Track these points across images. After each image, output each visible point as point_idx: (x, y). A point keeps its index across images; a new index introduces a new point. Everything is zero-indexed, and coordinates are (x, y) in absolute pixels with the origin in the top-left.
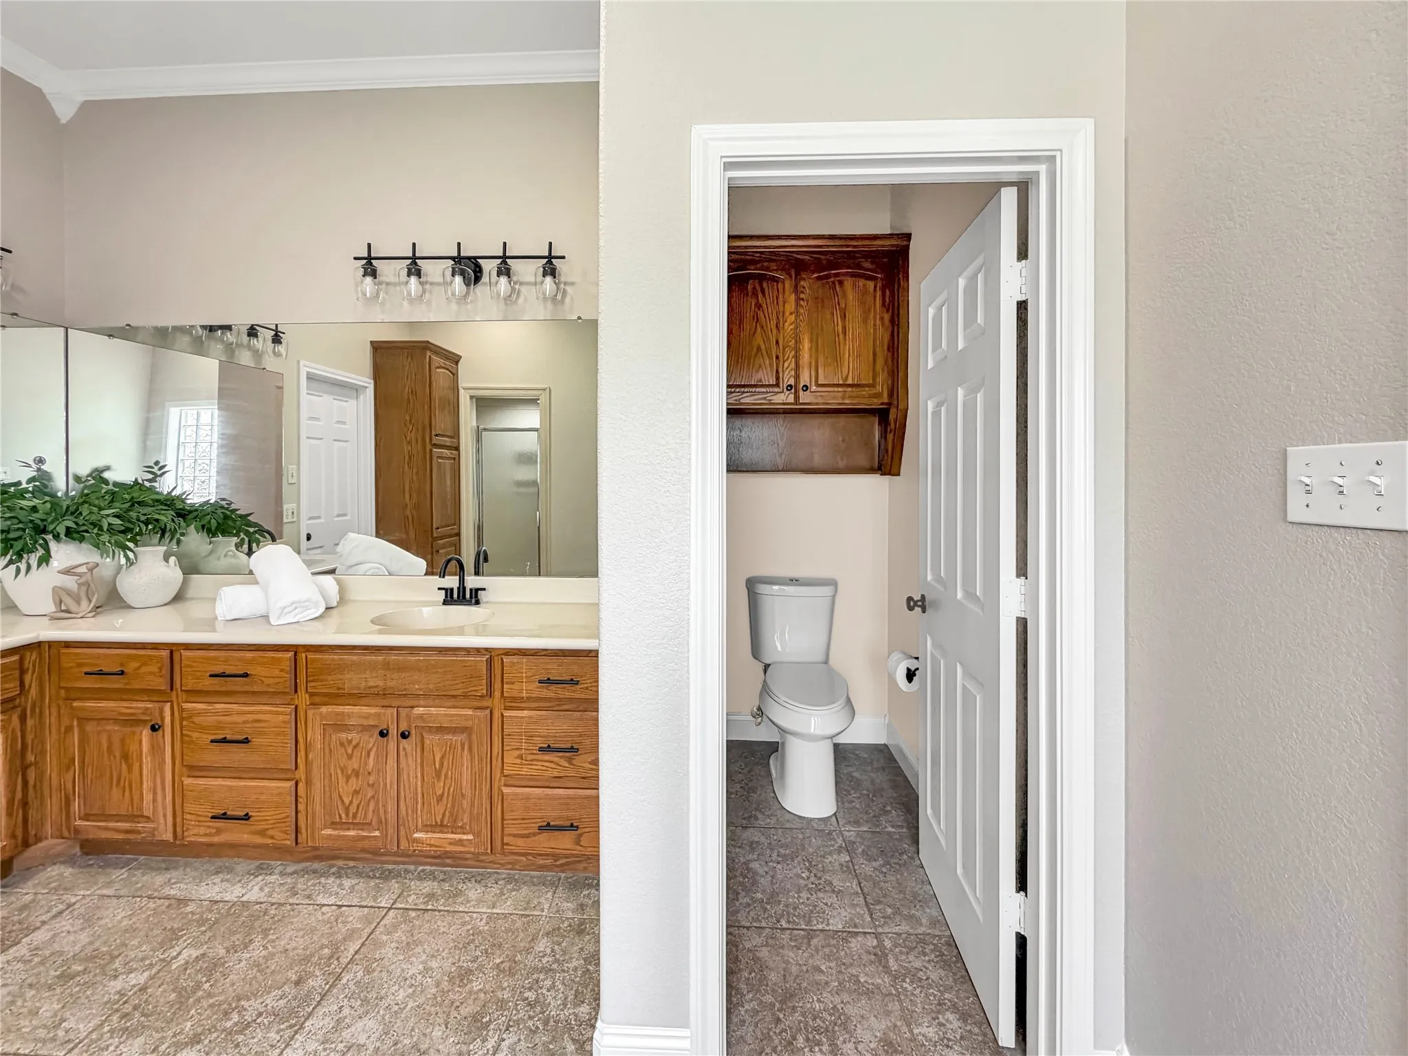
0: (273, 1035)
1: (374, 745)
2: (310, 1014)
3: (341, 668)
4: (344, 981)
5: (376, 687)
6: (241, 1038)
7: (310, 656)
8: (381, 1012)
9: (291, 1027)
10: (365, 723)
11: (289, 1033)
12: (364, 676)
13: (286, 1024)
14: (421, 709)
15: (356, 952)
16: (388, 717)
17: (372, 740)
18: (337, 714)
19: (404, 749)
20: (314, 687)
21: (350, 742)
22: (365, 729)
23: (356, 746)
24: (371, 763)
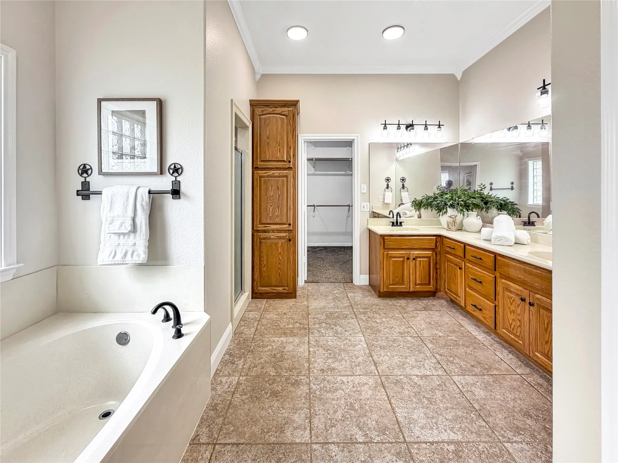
0: (456, 370)
1: (520, 303)
2: (469, 375)
3: (508, 266)
4: (485, 377)
5: (521, 278)
6: (449, 364)
7: (499, 258)
8: (488, 394)
9: (462, 373)
10: (517, 292)
11: (461, 374)
12: (516, 272)
13: (461, 371)
14: (539, 296)
15: (495, 375)
16: (525, 293)
17: (519, 301)
18: (507, 284)
19: (532, 311)
20: (500, 270)
21: (511, 298)
22: (517, 295)
23: (514, 301)
24: (519, 310)
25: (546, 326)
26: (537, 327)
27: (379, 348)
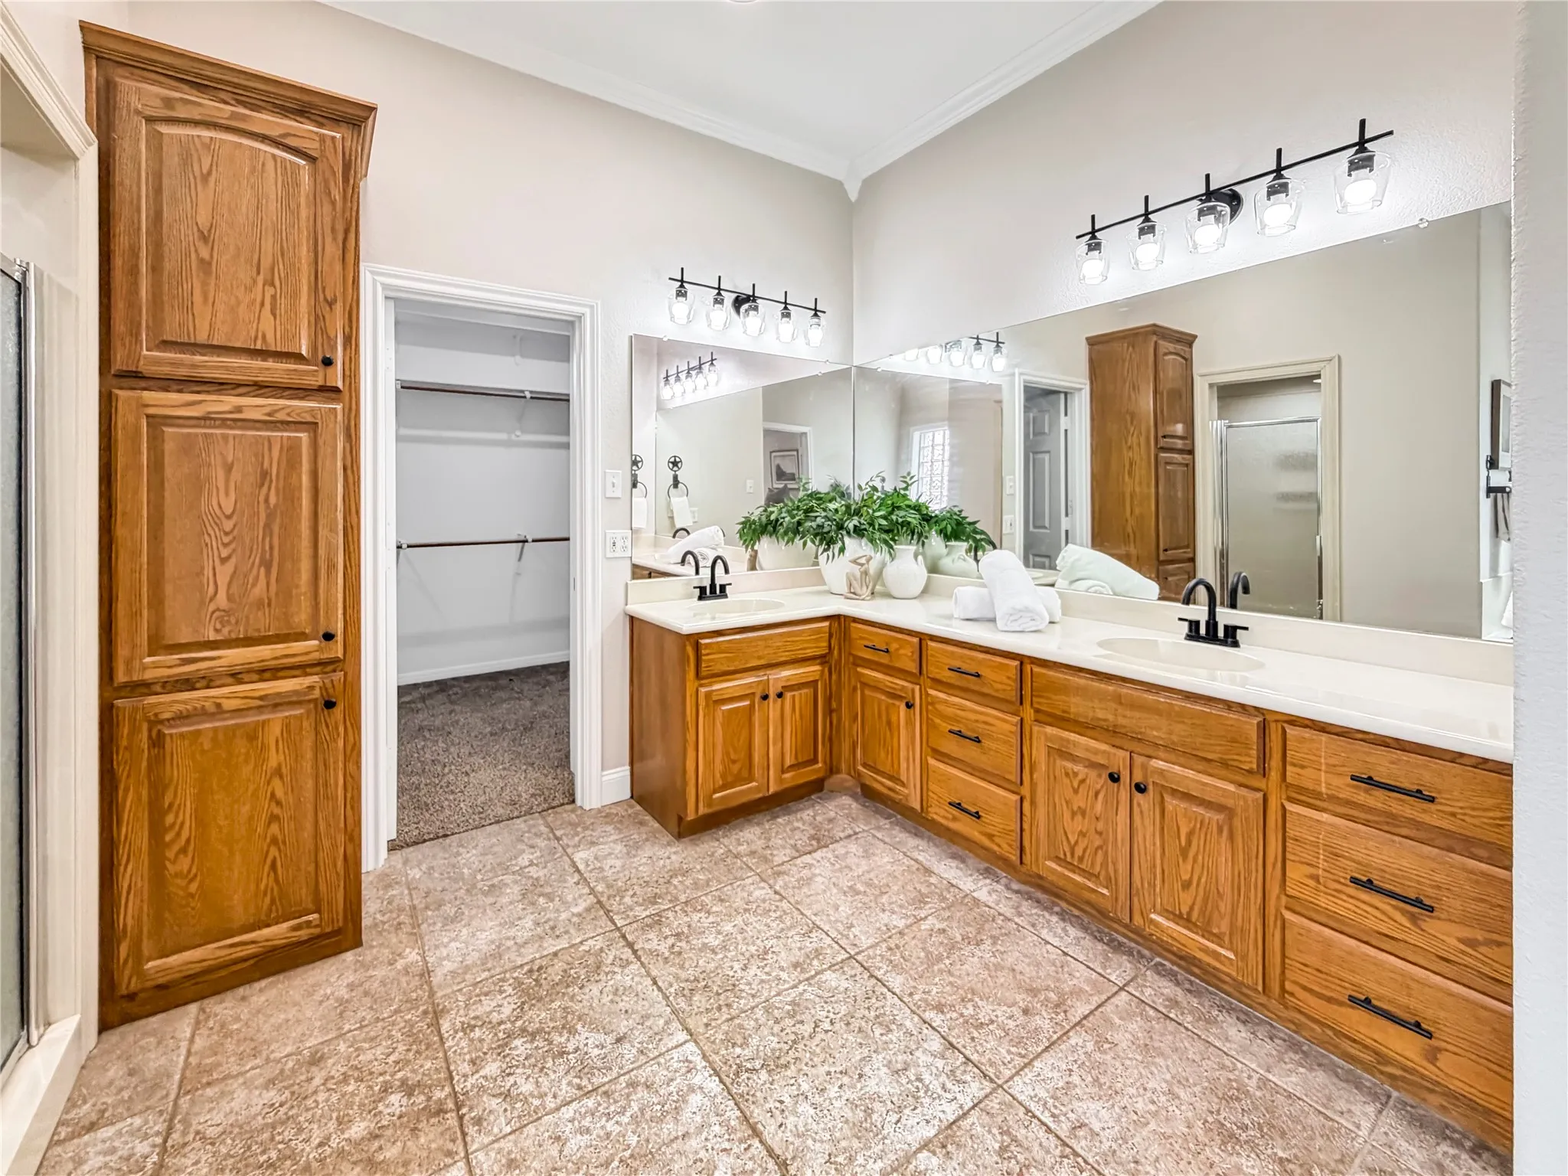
0: (1004, 1052)
1: (1102, 787)
2: (1039, 1056)
3: (1064, 689)
4: (1073, 1042)
5: (1105, 720)
7: (1036, 669)
9: (1021, 1056)
10: (1094, 758)
11: (1018, 1060)
12: (1091, 704)
13: (1016, 1050)
14: (1161, 763)
15: (1084, 1018)
16: (1119, 759)
17: (1101, 781)
18: (1062, 739)
19: (1139, 805)
20: (1039, 703)
21: (1076, 774)
22: (1093, 765)
23: (1083, 781)
24: (1099, 807)
25: (1183, 843)
26: (1154, 844)
27: (764, 1075)
